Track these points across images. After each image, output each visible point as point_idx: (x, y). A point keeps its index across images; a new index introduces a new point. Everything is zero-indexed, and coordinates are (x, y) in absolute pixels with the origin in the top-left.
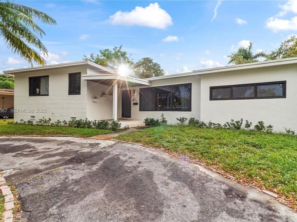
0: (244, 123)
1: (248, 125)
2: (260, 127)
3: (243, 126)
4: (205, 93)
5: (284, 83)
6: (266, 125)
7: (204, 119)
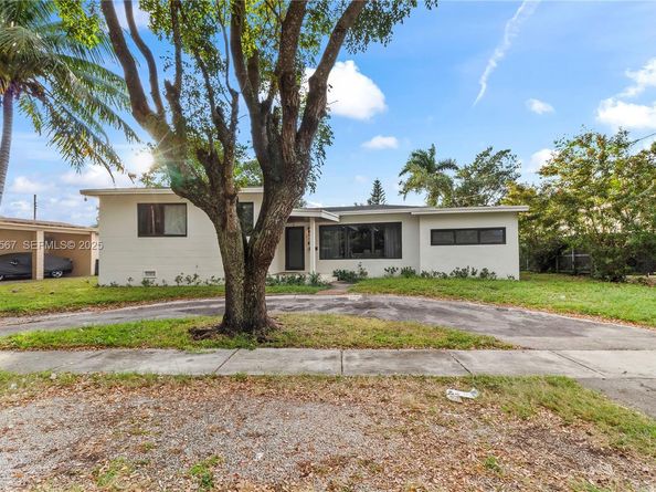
0: (471, 270)
1: (474, 274)
2: (484, 274)
3: (470, 274)
4: (425, 237)
5: (504, 229)
6: (490, 272)
7: (425, 266)
